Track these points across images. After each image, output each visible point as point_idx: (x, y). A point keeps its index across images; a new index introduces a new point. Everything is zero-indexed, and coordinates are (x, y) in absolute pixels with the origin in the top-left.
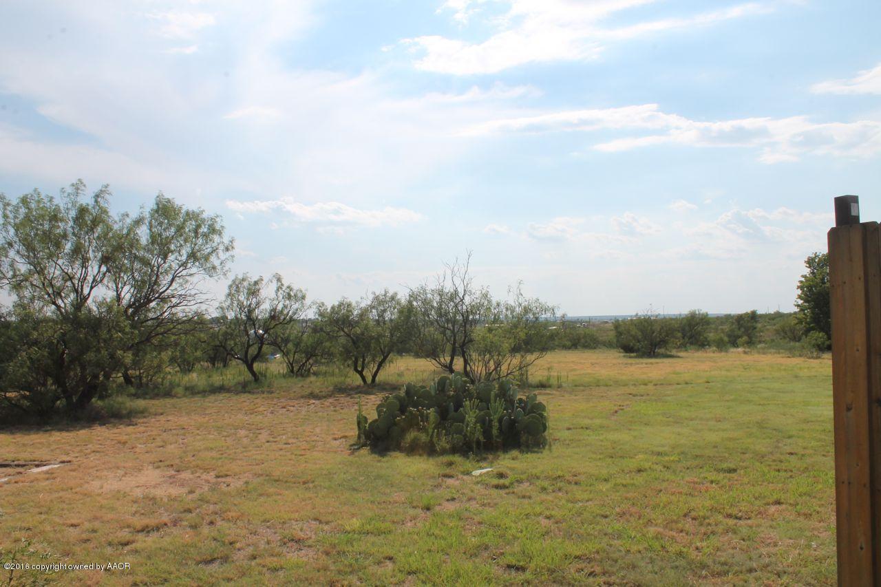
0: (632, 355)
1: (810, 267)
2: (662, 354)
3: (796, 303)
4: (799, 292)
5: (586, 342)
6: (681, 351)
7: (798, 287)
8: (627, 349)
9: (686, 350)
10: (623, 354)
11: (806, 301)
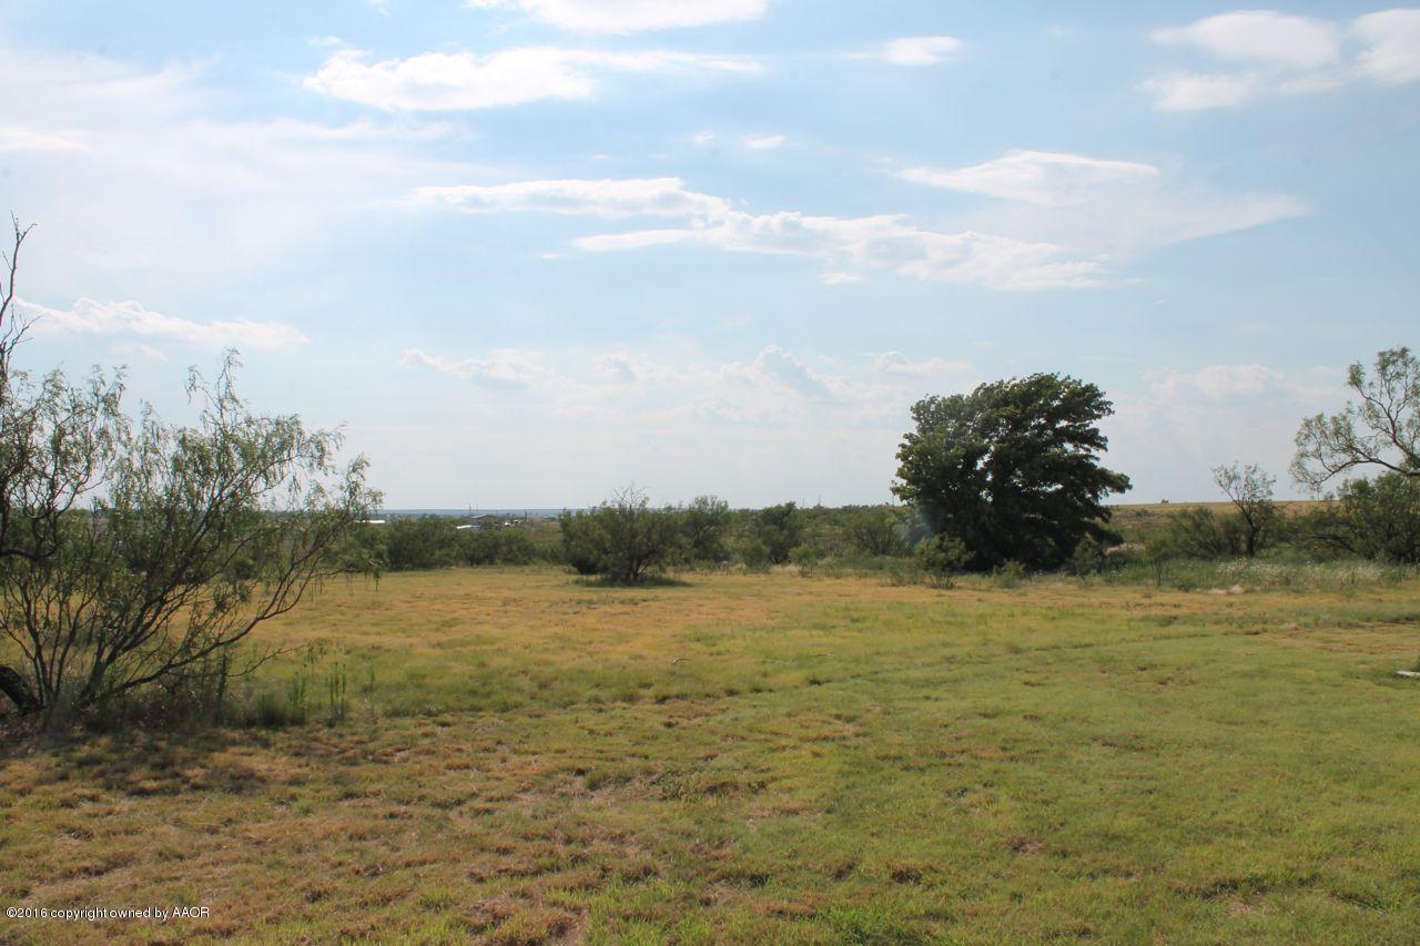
0: (593, 578)
1: (918, 419)
2: (652, 578)
3: (893, 486)
4: (900, 463)
5: (511, 551)
6: (682, 571)
7: (898, 456)
8: (584, 566)
9: (692, 569)
10: (574, 577)
11: (911, 481)
